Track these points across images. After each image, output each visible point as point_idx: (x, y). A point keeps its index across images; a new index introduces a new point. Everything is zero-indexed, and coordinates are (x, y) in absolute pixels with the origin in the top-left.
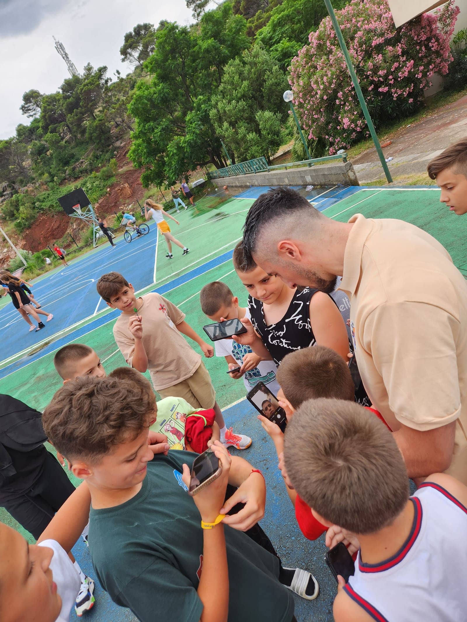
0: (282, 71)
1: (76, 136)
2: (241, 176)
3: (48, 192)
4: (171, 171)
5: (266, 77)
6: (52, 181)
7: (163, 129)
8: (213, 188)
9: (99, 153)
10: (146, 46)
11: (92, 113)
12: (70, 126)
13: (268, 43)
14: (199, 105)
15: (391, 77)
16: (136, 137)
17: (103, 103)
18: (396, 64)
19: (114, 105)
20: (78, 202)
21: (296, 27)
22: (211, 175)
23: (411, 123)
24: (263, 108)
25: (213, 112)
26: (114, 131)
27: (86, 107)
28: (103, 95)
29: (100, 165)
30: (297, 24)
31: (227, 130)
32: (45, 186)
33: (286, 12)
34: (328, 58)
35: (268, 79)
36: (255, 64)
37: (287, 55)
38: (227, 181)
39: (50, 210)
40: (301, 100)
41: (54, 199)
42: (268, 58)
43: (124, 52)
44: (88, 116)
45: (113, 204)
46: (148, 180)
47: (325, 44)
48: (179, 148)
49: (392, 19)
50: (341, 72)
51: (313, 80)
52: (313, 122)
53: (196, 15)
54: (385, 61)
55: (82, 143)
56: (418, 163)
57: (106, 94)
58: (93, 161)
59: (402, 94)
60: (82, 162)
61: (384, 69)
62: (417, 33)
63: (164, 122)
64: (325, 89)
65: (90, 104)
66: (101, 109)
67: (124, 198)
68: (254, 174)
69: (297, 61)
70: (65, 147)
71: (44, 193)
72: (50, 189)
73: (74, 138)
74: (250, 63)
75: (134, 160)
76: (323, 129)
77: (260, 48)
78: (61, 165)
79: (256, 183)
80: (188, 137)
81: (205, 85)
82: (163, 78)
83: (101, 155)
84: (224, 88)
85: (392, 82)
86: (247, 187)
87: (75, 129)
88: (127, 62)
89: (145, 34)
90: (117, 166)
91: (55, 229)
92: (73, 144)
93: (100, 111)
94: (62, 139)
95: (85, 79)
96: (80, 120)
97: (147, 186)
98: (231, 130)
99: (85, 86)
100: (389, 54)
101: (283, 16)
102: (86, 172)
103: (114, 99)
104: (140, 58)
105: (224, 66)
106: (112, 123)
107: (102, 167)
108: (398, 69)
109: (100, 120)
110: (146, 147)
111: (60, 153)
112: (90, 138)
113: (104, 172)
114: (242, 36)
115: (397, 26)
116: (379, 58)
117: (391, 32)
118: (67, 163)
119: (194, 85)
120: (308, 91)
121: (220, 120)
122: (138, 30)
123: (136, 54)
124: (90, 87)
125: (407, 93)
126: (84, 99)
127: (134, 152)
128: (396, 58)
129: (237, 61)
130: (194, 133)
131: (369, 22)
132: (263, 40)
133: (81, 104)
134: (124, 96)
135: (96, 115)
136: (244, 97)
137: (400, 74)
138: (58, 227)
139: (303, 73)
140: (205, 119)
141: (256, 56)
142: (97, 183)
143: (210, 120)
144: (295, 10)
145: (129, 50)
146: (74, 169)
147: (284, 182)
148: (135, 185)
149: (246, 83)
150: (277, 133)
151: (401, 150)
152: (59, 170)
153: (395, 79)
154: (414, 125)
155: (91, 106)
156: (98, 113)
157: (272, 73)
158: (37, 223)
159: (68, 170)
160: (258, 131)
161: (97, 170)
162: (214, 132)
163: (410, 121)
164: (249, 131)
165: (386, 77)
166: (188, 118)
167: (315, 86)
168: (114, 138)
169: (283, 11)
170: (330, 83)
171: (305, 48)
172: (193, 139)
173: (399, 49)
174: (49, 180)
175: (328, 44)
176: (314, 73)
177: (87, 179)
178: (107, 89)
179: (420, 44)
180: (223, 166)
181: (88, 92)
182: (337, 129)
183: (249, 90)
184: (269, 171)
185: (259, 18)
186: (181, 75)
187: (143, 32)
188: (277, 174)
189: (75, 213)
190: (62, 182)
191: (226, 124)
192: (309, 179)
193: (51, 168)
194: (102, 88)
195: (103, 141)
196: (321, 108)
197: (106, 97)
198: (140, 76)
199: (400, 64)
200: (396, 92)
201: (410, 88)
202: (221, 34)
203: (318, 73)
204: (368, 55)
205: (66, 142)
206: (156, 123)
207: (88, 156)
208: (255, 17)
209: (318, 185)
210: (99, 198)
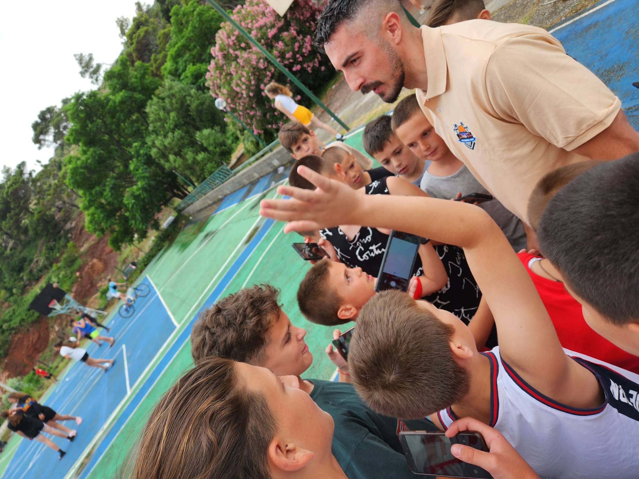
0: (200, 92)
1: (19, 240)
2: (209, 193)
3: (11, 309)
4: (138, 223)
5: (188, 102)
6: (12, 294)
7: (112, 189)
8: (187, 218)
9: (52, 244)
10: (57, 127)
11: (27, 209)
12: (9, 232)
13: (176, 74)
14: (138, 152)
15: (298, 56)
16: (87, 208)
17: (36, 195)
18: (297, 44)
19: (48, 192)
20: (53, 298)
21: (194, 52)
22: (179, 208)
23: (334, 84)
24: (199, 129)
25: (154, 152)
26: (58, 216)
27: (18, 207)
28: (32, 188)
29: (58, 255)
30: (193, 49)
31: (175, 161)
32: (6, 304)
33: (179, 44)
34: (238, 63)
35: (191, 102)
36: (173, 95)
37: (198, 76)
38: (198, 205)
39: (21, 326)
40: (232, 106)
41: (22, 311)
42: (182, 86)
43: (37, 140)
44: (25, 214)
45: (89, 286)
46: (117, 244)
47: (228, 52)
48: (136, 197)
49: (274, 11)
50: (254, 68)
51: (233, 85)
52: (252, 119)
53: (95, 81)
54: (287, 45)
55: (28, 243)
56: (361, 107)
57: (35, 186)
58: (49, 254)
59: (314, 66)
60: (37, 261)
61: (288, 52)
62: (300, 13)
63: (109, 182)
64: (248, 88)
65: (22, 202)
66: (35, 201)
67: (99, 274)
68: (221, 186)
69: (212, 76)
70: (12, 255)
71: (7, 311)
72: (12, 304)
73: (18, 242)
74: (169, 97)
75: (95, 230)
76: (263, 122)
77: (171, 81)
78: (15, 274)
79: (228, 192)
80: (140, 184)
81: (135, 132)
82: (90, 142)
83: (54, 245)
84: (154, 127)
85: (301, 59)
86: (220, 200)
87: (15, 232)
88: (44, 148)
89: (51, 117)
90: (76, 247)
91: (36, 342)
92: (19, 248)
93: (36, 204)
94: (6, 248)
95: (7, 182)
96: (18, 222)
97: (119, 248)
98: (179, 160)
99: (9, 188)
100: (287, 39)
101: (178, 48)
102: (46, 268)
103: (45, 187)
104: (55, 140)
105: (145, 108)
106: (53, 209)
107: (61, 255)
108: (300, 47)
109: (40, 212)
110: (102, 212)
111: (9, 263)
112: (36, 234)
113: (65, 259)
114: (149, 79)
115: (282, 14)
116: (280, 45)
117: (279, 21)
118: (21, 269)
119: (123, 137)
120: (234, 96)
121: (164, 156)
122: (42, 116)
123: (50, 137)
124: (15, 187)
125: (317, 63)
126: (14, 200)
127: (91, 222)
128: (294, 40)
129: (155, 99)
130: (144, 177)
131: (257, 21)
132: (170, 73)
133: (12, 206)
134: (54, 180)
135: (33, 210)
136: (177, 126)
137: (304, 50)
138: (39, 338)
139: (222, 83)
140: (149, 161)
141: (171, 88)
142: (62, 273)
143: (154, 160)
144: (186, 39)
145: (42, 137)
146: (31, 272)
147: (254, 177)
148: (104, 257)
149: (173, 114)
150: (223, 144)
151: (340, 107)
152: (15, 280)
153: (303, 55)
154: (337, 84)
155: (24, 203)
156: (34, 207)
157: (192, 97)
158: (13, 346)
159: (25, 275)
160: (204, 149)
161: (57, 260)
162: (162, 168)
163: (332, 83)
164: (197, 153)
165: (294, 57)
166: (132, 167)
167: (238, 89)
168: (62, 223)
169: (177, 43)
170: (250, 81)
171: (213, 62)
172: (146, 184)
173: (293, 31)
174: (8, 295)
175: (231, 51)
176: (231, 79)
177: (49, 275)
178: (34, 181)
179: (307, 21)
180: (186, 195)
181: (15, 192)
182: (275, 115)
183: (179, 119)
184: (235, 174)
185: (156, 60)
186: (107, 134)
187: (48, 116)
188: (245, 174)
189: (54, 311)
190: (24, 290)
191: (172, 157)
192: (276, 163)
193: (5, 283)
194: (28, 182)
195: (51, 231)
196: (252, 104)
197: (36, 189)
198: (62, 155)
199: (300, 43)
200: (308, 66)
201: (318, 58)
202: (129, 84)
203: (235, 77)
204: (269, 46)
205: (11, 250)
206: (101, 186)
207: (41, 252)
208: (152, 61)
209: (287, 164)
210: (71, 286)
